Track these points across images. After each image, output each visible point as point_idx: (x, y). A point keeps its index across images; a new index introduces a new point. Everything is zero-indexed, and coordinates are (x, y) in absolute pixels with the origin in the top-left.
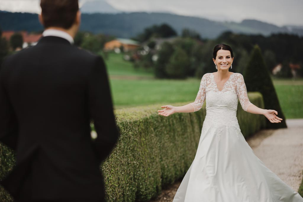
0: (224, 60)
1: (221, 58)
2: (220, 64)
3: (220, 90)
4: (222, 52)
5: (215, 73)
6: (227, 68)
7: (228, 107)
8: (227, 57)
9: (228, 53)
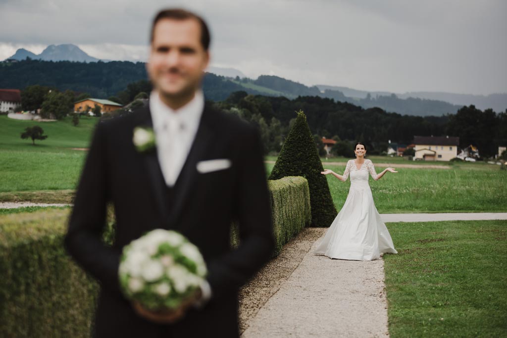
0: (360, 150)
1: (358, 149)
2: (358, 152)
3: (359, 169)
4: (359, 146)
5: (355, 160)
6: (362, 154)
7: (364, 179)
8: (362, 149)
9: (362, 146)
